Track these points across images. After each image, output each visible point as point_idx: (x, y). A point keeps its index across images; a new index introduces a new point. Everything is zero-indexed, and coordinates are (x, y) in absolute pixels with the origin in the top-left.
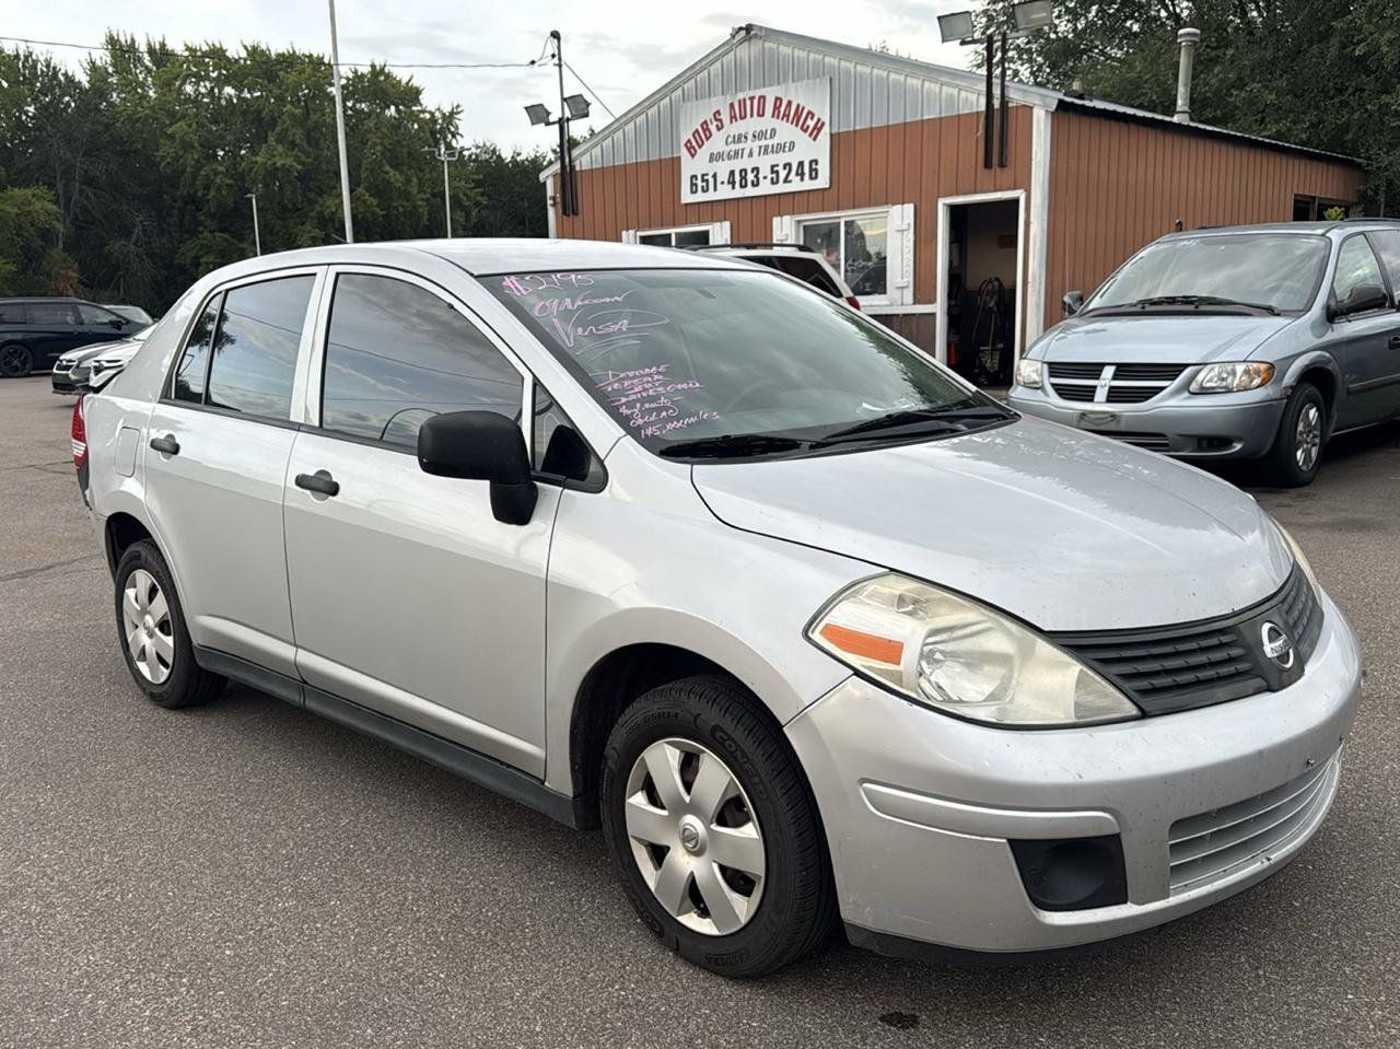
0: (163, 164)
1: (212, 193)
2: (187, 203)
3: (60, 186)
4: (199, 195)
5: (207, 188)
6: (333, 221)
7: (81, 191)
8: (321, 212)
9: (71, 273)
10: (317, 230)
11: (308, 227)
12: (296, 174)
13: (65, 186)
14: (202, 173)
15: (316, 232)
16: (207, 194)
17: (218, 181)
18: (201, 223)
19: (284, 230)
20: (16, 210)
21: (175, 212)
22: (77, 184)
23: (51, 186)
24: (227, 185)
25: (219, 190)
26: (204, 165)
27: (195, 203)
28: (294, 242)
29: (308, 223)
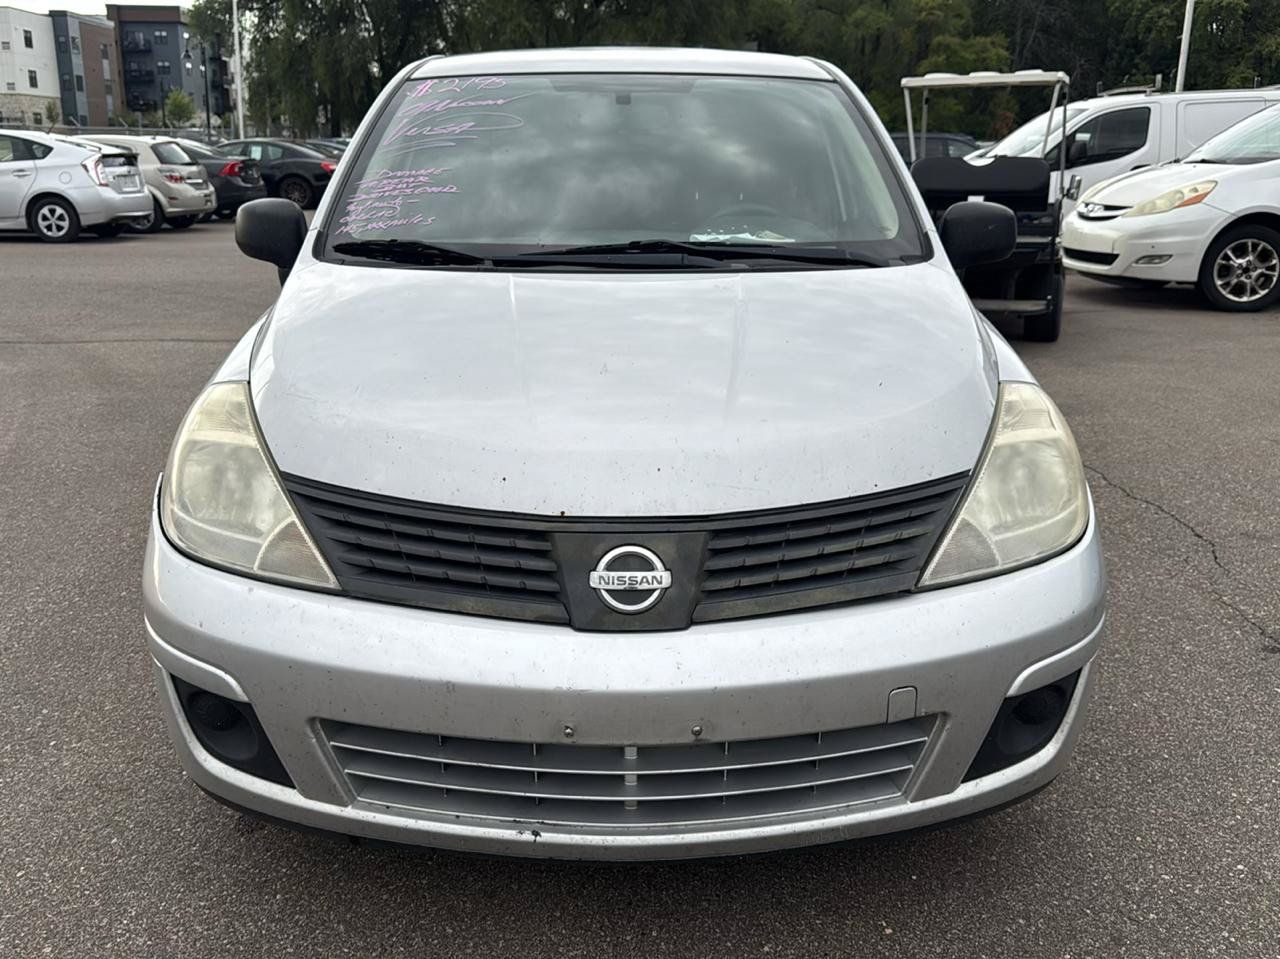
0: (1112, 8)
1: (1153, 35)
2: (1127, 46)
3: (1018, 33)
4: (1140, 38)
5: (1149, 30)
6: (1270, 60)
7: (1036, 37)
8: (1260, 52)
9: (1009, 114)
10: (1250, 71)
11: (1242, 67)
12: (1241, 12)
13: (1024, 33)
14: (1147, 15)
15: (1249, 73)
16: (1148, 38)
17: (1161, 23)
18: (1136, 66)
19: (1217, 72)
20: (974, 56)
21: (1116, 55)
22: (1034, 30)
23: (1009, 34)
24: (1168, 27)
25: (1160, 32)
26: (1151, 8)
27: (1137, 46)
28: (1225, 83)
29: (1242, 64)
